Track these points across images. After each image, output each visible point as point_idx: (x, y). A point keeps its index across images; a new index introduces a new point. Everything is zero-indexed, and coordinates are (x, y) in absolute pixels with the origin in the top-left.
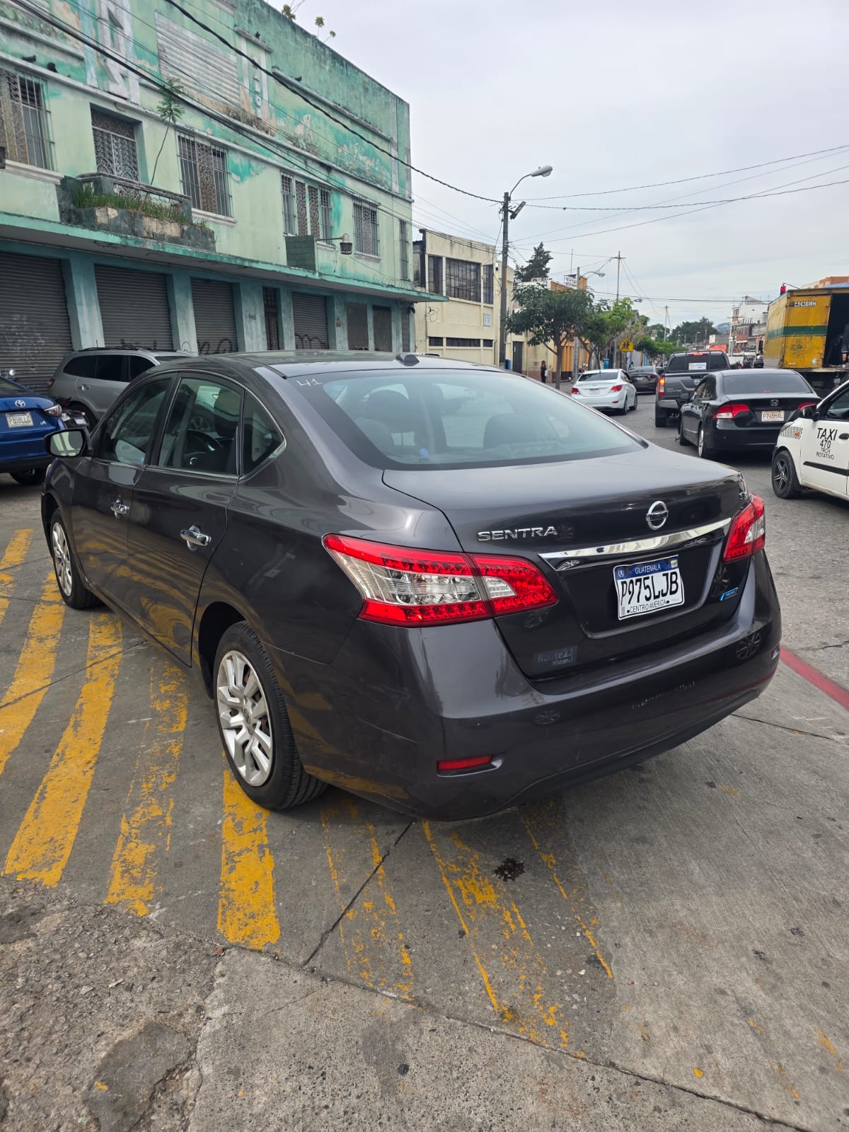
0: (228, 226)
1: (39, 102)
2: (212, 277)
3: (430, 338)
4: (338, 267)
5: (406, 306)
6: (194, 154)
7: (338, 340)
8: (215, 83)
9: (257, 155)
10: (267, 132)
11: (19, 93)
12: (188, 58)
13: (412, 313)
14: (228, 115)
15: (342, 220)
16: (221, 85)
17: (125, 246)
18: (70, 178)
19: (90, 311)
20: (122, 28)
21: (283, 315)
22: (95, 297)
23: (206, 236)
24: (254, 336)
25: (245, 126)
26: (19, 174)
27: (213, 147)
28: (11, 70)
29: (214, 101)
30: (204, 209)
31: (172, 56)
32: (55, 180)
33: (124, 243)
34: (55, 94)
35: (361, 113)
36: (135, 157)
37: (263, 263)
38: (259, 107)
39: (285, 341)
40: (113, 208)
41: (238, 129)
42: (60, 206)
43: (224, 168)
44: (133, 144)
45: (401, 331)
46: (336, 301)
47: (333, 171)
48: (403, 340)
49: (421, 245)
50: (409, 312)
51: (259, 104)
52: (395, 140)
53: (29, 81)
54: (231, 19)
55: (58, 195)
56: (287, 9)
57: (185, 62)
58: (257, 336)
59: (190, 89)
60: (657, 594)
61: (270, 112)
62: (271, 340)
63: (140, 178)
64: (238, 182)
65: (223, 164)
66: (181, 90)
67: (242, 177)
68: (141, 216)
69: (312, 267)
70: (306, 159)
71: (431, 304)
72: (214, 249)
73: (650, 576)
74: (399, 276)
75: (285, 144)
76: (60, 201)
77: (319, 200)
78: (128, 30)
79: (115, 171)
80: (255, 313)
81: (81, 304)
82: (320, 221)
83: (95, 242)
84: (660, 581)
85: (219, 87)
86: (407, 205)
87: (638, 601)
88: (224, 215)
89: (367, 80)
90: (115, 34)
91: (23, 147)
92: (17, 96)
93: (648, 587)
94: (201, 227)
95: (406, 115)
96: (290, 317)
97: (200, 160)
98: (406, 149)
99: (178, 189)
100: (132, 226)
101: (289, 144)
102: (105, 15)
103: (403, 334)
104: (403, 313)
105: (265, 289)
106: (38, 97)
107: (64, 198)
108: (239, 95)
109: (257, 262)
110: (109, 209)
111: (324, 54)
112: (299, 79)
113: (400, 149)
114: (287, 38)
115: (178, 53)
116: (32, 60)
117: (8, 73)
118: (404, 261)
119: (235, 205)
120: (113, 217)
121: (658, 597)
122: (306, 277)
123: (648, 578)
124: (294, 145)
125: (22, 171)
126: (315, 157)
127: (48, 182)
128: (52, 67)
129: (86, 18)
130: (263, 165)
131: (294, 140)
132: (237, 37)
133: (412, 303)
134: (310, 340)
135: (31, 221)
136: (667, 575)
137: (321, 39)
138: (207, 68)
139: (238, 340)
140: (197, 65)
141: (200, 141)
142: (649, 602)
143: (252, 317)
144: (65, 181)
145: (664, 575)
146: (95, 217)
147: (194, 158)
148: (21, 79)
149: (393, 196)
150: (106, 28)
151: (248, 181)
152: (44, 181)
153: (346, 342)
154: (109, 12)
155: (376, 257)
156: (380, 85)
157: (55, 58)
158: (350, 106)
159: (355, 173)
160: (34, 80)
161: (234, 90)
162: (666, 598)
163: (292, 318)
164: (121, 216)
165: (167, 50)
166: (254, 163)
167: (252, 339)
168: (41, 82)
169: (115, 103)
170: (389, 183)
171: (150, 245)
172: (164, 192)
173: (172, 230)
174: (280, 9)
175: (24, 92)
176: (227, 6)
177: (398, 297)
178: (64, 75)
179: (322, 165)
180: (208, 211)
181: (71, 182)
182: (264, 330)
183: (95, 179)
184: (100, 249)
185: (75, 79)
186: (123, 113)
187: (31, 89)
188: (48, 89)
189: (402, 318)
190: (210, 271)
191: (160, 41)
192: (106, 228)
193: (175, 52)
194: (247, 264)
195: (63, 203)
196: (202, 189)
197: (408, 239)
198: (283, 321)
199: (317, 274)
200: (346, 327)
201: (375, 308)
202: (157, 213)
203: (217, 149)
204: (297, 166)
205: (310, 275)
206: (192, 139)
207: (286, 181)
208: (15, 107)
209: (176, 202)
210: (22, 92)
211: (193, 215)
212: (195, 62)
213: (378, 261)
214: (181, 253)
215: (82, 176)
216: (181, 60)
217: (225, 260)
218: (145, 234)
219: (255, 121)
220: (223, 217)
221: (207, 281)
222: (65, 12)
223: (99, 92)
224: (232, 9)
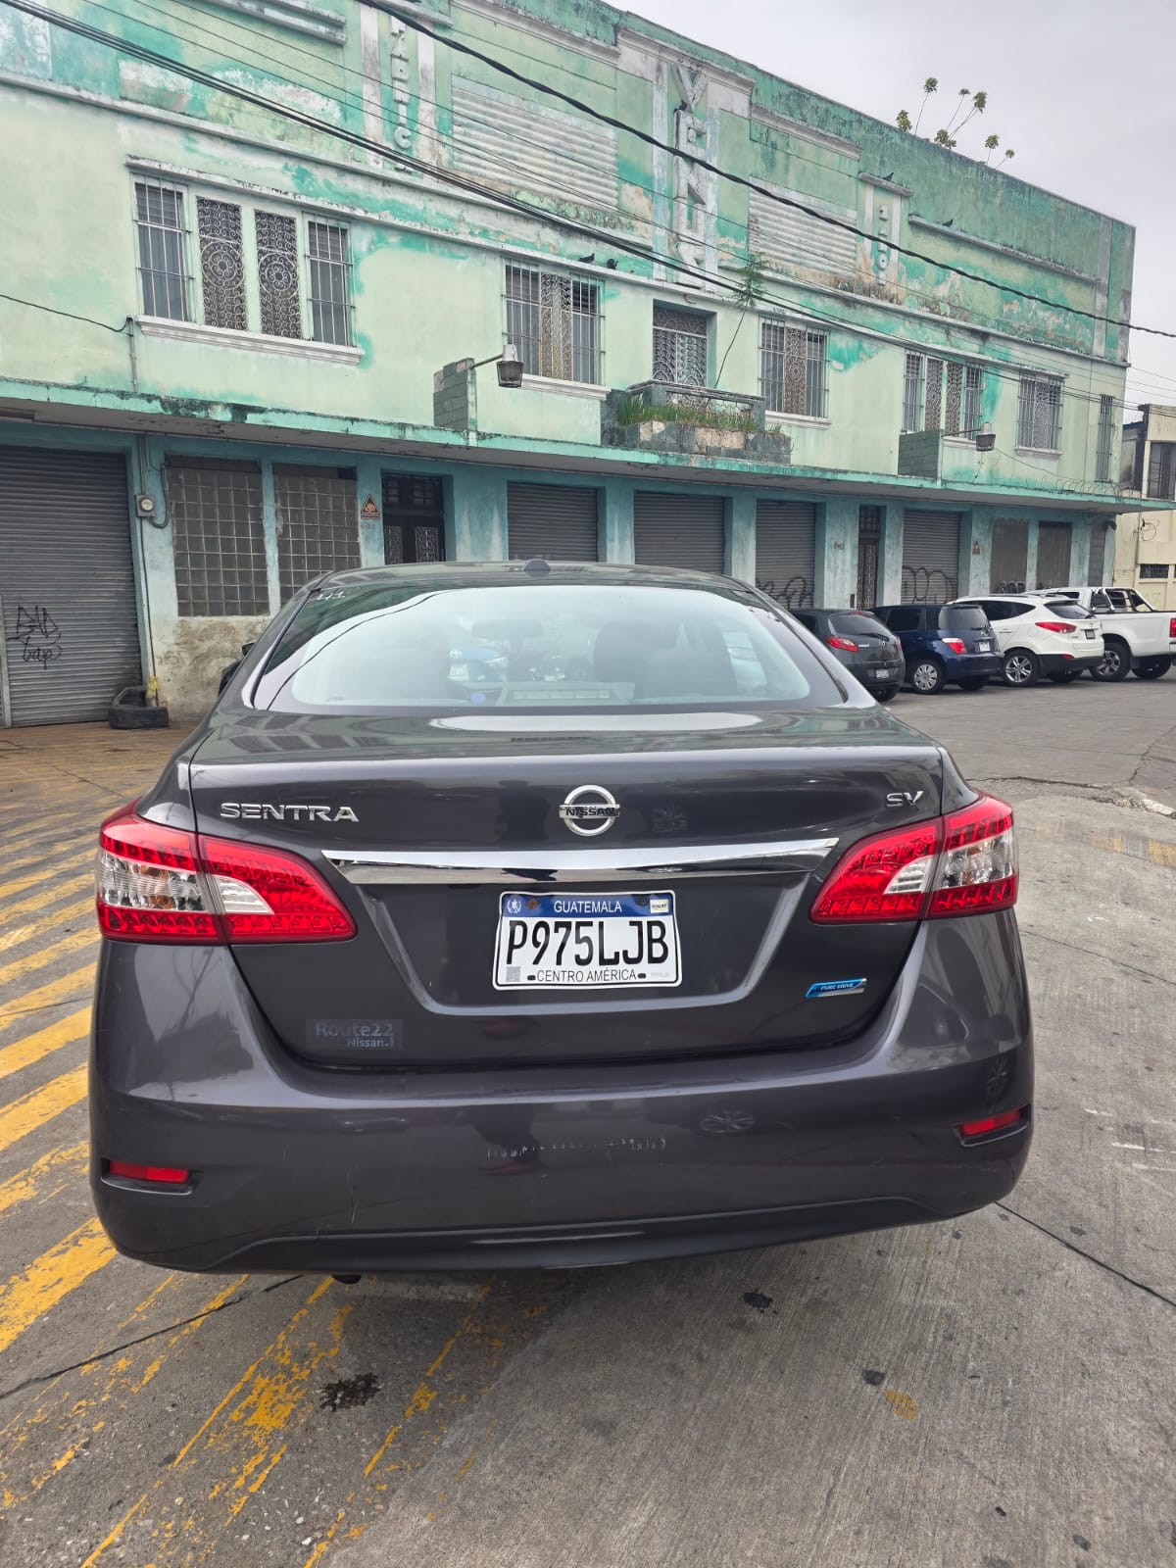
0: (819, 428)
1: (593, 307)
2: (786, 497)
3: (1143, 566)
4: (984, 470)
5: (1101, 520)
6: (782, 344)
7: (972, 574)
8: (822, 249)
9: (872, 333)
10: (891, 301)
11: (571, 300)
12: (789, 225)
13: (1110, 529)
14: (836, 287)
15: (999, 404)
16: (830, 251)
17: (665, 466)
18: (619, 391)
19: (622, 548)
20: (703, 203)
21: (887, 542)
22: (630, 530)
23: (779, 444)
24: (839, 571)
25: (858, 297)
26: (561, 393)
27: (809, 331)
28: (565, 275)
29: (819, 272)
30: (786, 411)
31: (767, 225)
32: (599, 395)
33: (662, 462)
34: (612, 295)
35: (1048, 253)
36: (704, 357)
37: (854, 472)
38: (882, 270)
39: (886, 577)
40: (659, 421)
41: (848, 302)
42: (602, 425)
43: (821, 356)
44: (703, 341)
45: (1088, 557)
46: (975, 517)
47: (991, 339)
48: (1090, 570)
49: (1141, 428)
50: (1105, 529)
51: (883, 265)
52: (1105, 280)
53: (583, 285)
54: (855, 165)
55: (602, 413)
56: (943, 136)
57: (783, 230)
58: (843, 571)
59: (784, 263)
60: (609, 955)
61: (900, 273)
62: (864, 575)
63: (706, 381)
64: (840, 371)
65: (821, 351)
66: (767, 265)
67: (846, 362)
68: (694, 427)
69: (933, 474)
70: (948, 328)
71: (1146, 515)
72: (788, 461)
73: (596, 921)
74: (1091, 475)
75: (916, 312)
76: (603, 419)
77: (964, 380)
78: (711, 205)
79: (675, 376)
80: (845, 541)
81: (613, 540)
82: (962, 409)
83: (629, 463)
84: (620, 935)
85: (827, 254)
86: (1117, 372)
87: (559, 962)
88: (814, 415)
89: (1062, 205)
90: (695, 212)
91: (568, 362)
92: (568, 303)
93: (587, 940)
94: (772, 434)
95: (1128, 244)
96: (898, 544)
97: (788, 349)
98: (1124, 291)
99: (754, 390)
100: (680, 440)
101: (924, 312)
102: (684, 192)
103: (1090, 561)
104: (1093, 532)
105: (863, 508)
106: (593, 301)
107: (608, 416)
108: (855, 259)
109: (845, 472)
110: (655, 423)
111: (995, 183)
112: (949, 224)
113: (1112, 292)
114: (936, 173)
115: (775, 221)
116: (589, 259)
117: (561, 278)
118: (1104, 454)
119: (831, 402)
120: (658, 432)
121: (615, 961)
122: (921, 488)
123: (590, 924)
124: (932, 311)
125: (563, 389)
126: (963, 323)
127: (592, 398)
128: (611, 264)
129: (660, 199)
130: (880, 344)
131: (932, 304)
132: (860, 185)
133: (1114, 515)
134: (928, 575)
135: (555, 445)
136: (639, 924)
137: (992, 164)
138: (813, 233)
139: (816, 577)
140: (799, 232)
141: (790, 325)
142: (585, 969)
143: (840, 546)
144: (612, 395)
145: (632, 923)
146: (638, 434)
147: (782, 349)
148: (574, 283)
149: (1093, 361)
150: (683, 207)
151: (854, 368)
152: (588, 397)
153: (987, 575)
154: (689, 186)
155: (1053, 451)
156: (1084, 208)
157: (616, 253)
158: (1031, 245)
159: (1029, 338)
160: (591, 282)
161: (849, 253)
162: (638, 968)
163: (901, 544)
164: (668, 431)
165: (760, 220)
166: (866, 344)
167: (835, 575)
168: (598, 283)
169: (685, 295)
170: (1088, 344)
171: (696, 462)
172: (731, 394)
173: (733, 441)
174: (932, 137)
175: (576, 298)
176: (850, 150)
177: (1085, 507)
178: (625, 271)
179: (974, 333)
180: (792, 412)
181: (619, 396)
182: (856, 562)
183: (645, 390)
184: (638, 472)
185: (639, 274)
186: (693, 306)
187: (585, 293)
188: (605, 291)
189: (1092, 538)
190: (784, 489)
191: (752, 211)
192: (647, 447)
193: (772, 220)
194: (829, 476)
195: (607, 421)
196: (787, 385)
197: (1115, 421)
198: (886, 549)
199: (939, 482)
200: (988, 555)
201: (1042, 525)
202: (716, 422)
203: (815, 332)
204: (935, 340)
205: (927, 484)
206: (781, 325)
207: (913, 363)
208: (564, 317)
209: (747, 406)
210: (574, 298)
211: (767, 419)
212: (797, 228)
213: (1057, 456)
214: (736, 468)
215: (633, 388)
216: (778, 229)
217: (798, 473)
218: (696, 449)
219: (876, 290)
220: (812, 418)
221: (782, 503)
222: (635, 197)
223: (666, 285)
224: (857, 152)
